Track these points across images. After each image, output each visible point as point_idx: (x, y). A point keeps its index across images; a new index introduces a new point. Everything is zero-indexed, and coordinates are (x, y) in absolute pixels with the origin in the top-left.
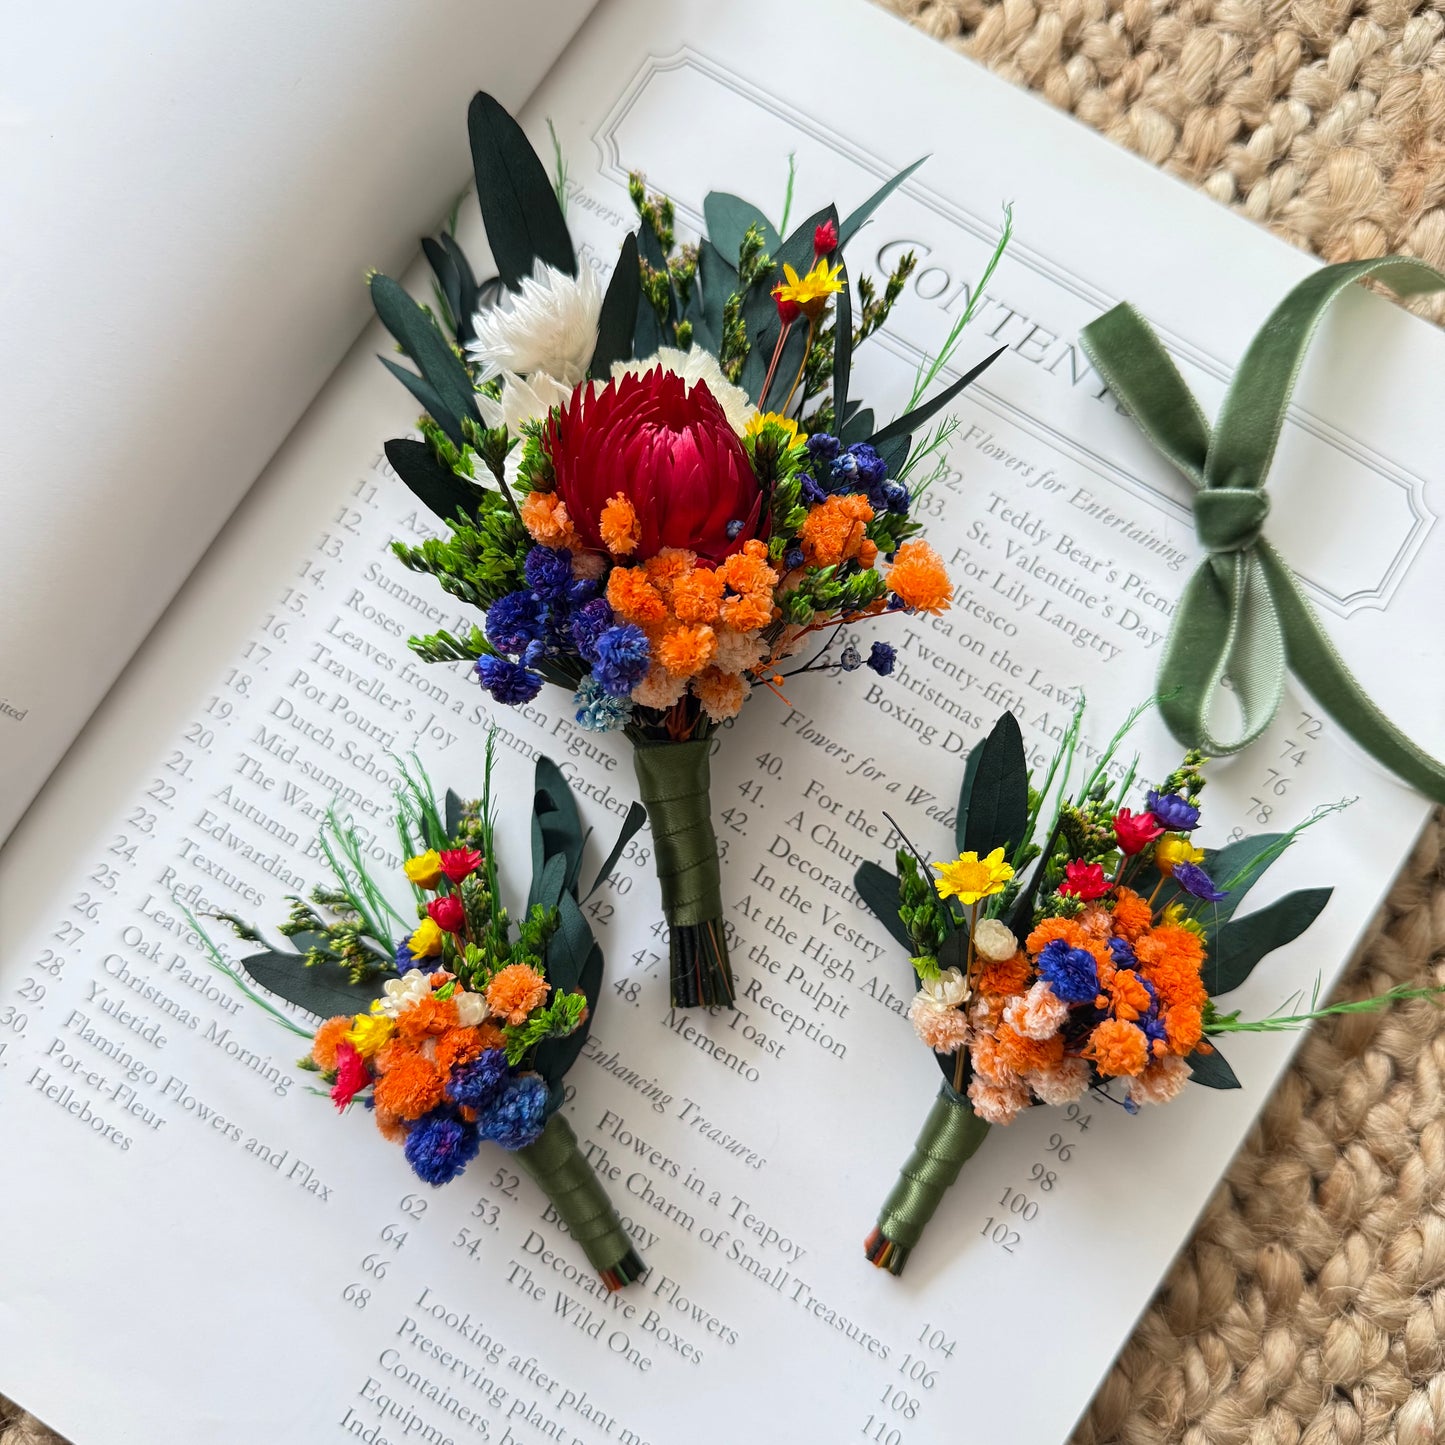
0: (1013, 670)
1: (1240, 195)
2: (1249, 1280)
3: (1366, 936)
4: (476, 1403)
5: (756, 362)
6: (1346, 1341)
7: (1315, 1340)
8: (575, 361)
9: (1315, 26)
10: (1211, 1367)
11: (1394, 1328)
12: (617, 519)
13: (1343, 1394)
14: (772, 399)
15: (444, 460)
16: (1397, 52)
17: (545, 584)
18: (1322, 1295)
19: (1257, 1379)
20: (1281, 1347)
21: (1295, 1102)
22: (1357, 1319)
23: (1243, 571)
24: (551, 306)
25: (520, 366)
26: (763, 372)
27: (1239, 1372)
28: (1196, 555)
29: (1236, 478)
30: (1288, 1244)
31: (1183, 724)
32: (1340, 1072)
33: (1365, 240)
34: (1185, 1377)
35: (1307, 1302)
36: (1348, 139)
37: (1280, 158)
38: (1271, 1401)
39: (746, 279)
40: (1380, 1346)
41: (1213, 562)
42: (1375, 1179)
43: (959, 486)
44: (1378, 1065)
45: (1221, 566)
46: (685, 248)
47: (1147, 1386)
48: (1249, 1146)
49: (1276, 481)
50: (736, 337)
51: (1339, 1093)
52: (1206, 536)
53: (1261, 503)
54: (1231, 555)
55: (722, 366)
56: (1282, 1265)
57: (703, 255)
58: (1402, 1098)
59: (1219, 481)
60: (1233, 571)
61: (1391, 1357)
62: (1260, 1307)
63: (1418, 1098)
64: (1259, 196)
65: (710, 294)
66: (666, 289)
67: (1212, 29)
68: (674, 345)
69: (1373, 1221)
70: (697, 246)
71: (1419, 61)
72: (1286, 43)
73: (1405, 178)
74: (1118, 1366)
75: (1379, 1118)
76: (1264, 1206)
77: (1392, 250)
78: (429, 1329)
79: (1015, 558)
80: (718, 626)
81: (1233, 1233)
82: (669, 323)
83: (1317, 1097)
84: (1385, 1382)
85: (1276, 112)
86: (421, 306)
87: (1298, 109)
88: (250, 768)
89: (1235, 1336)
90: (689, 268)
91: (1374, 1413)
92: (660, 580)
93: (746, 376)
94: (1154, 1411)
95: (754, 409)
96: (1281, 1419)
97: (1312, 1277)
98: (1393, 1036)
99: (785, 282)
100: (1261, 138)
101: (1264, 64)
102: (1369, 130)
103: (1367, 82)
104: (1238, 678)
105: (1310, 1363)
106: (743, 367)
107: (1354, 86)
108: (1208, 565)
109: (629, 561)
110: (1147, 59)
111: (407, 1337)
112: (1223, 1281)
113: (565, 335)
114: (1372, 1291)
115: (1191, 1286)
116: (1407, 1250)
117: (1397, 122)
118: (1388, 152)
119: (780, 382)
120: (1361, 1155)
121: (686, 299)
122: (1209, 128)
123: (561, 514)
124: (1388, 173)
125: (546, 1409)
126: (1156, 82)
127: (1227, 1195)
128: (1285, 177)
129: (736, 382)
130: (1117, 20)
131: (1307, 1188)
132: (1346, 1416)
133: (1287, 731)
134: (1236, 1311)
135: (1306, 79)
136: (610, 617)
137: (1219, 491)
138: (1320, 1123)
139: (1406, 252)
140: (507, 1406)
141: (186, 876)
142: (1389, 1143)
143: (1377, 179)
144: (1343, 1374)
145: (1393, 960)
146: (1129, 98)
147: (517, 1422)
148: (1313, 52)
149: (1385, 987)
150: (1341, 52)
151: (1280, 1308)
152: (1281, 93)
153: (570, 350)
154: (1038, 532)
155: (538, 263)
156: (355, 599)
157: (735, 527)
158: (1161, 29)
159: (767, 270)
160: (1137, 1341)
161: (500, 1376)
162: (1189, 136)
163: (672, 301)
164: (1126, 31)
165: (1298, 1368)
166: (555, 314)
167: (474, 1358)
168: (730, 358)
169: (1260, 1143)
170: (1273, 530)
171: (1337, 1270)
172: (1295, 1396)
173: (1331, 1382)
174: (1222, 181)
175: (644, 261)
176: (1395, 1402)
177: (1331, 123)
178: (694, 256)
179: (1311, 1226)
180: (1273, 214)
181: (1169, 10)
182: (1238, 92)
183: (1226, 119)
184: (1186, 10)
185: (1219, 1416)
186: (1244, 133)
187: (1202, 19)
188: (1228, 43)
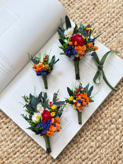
0: (84, 76)
1: (106, 45)
2: (94, 121)
3: (106, 98)
6: (101, 127)
7: (98, 126)
9: (113, 33)
10: (91, 127)
11: (104, 126)
13: (100, 130)
16: (119, 35)
18: (99, 123)
19: (94, 128)
20: (96, 126)
21: (99, 109)
23: (101, 71)
27: (93, 127)
31: (94, 81)
33: (114, 49)
34: (89, 127)
35: (98, 123)
36: (114, 41)
37: (109, 42)
40: (103, 127)
42: (104, 116)
44: (106, 108)
45: (99, 71)
48: (95, 111)
49: (104, 65)
51: (103, 109)
52: (98, 69)
56: (97, 120)
58: (107, 110)
61: (104, 128)
62: (95, 123)
63: (108, 110)
64: (107, 45)
67: (105, 32)
69: (104, 119)
71: (121, 36)
72: (111, 34)
73: (118, 45)
75: (105, 111)
76: (96, 116)
77: (116, 50)
79: (85, 69)
81: (94, 118)
83: (101, 109)
84: (103, 130)
85: (109, 39)
87: (111, 39)
89: (93, 125)
91: (102, 132)
94: (86, 129)
96: (95, 131)
97: (99, 122)
98: (107, 106)
100: (108, 41)
101: (109, 35)
102: (116, 41)
103: (117, 37)
104: (99, 79)
105: (98, 128)
107: (115, 37)
112: (92, 121)
114: (103, 124)
115: (90, 121)
116: (106, 121)
117: (118, 41)
118: (117, 43)
120: (104, 114)
122: (104, 39)
124: (117, 44)
128: (109, 44)
130: (99, 31)
131: (99, 115)
132: (100, 132)
133: (102, 83)
134: (93, 123)
135: (112, 37)
137: (100, 66)
138: (101, 111)
139: (117, 50)
142: (106, 113)
143: (116, 45)
144: (100, 129)
145: (108, 100)
148: (113, 35)
149: (107, 102)
150: (115, 35)
151: (96, 124)
152: (110, 37)
154: (87, 67)
162: (103, 40)
164: (99, 32)
165: (97, 128)
170: (103, 69)
171: (101, 122)
172: (96, 130)
173: (99, 129)
174: (105, 43)
176: (104, 131)
177: (113, 40)
179: (99, 118)
180: (108, 46)
181: (103, 30)
182: (107, 37)
183: (106, 39)
184: (104, 30)
185: (91, 130)
186: (107, 40)
187: (105, 31)
188: (107, 33)
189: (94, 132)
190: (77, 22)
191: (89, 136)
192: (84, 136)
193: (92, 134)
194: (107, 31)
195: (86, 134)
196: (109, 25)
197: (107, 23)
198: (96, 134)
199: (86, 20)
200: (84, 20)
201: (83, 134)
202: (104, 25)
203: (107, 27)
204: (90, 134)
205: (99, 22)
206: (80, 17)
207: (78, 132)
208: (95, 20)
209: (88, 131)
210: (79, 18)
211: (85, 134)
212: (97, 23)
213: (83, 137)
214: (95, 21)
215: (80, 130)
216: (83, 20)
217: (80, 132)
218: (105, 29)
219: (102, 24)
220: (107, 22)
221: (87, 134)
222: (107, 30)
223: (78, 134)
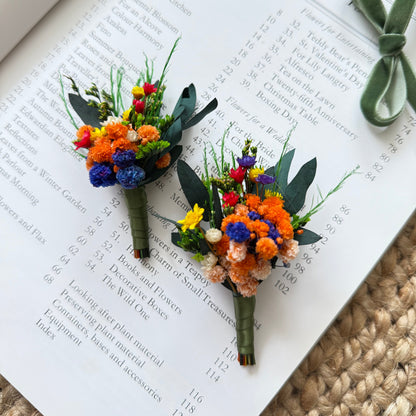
0: (310, 91)
2: (371, 319)
4: (85, 323)
6: (404, 347)
7: (392, 345)
10: (354, 350)
13: (401, 366)
18: (397, 329)
19: (370, 356)
20: (380, 346)
21: (393, 258)
22: (410, 340)
23: (394, 63)
27: (364, 353)
28: (376, 56)
29: (395, 30)
30: (386, 309)
32: (411, 249)
35: (391, 331)
38: (374, 365)
41: (384, 59)
45: (387, 60)
47: (329, 354)
48: (375, 270)
49: (408, 33)
51: (410, 257)
52: (382, 50)
53: (403, 39)
54: (391, 57)
56: (383, 316)
59: (388, 31)
60: (391, 63)
62: (374, 330)
74: (318, 344)
76: (379, 294)
78: (72, 294)
79: (315, 54)
81: (366, 302)
83: (401, 258)
89: (363, 339)
91: (412, 375)
94: (330, 363)
96: (377, 373)
97: (394, 322)
105: (389, 353)
108: (382, 60)
111: (64, 296)
112: (361, 319)
115: (349, 320)
125: (110, 329)
127: (366, 288)
131: (395, 289)
132: (401, 375)
133: (404, 122)
134: (365, 331)
137: (388, 34)
138: (402, 266)
140: (96, 325)
144: (402, 358)
147: (98, 332)
151: (382, 332)
160: (326, 336)
161: (95, 314)
165: (385, 355)
167: (86, 306)
169: (380, 271)
170: (405, 50)
171: (403, 321)
172: (383, 365)
173: (397, 361)
179: (395, 303)
185: (354, 368)
189: (371, 378)
191: (349, 396)
192: (323, 399)
193: (362, 387)
195: (328, 388)
198: (381, 386)
201: (313, 388)
204: (353, 386)
207: (291, 379)
209: (338, 375)
211: (323, 387)
213: (317, 406)
215: (300, 368)
217: (300, 381)
221: (337, 385)
223: (290, 388)
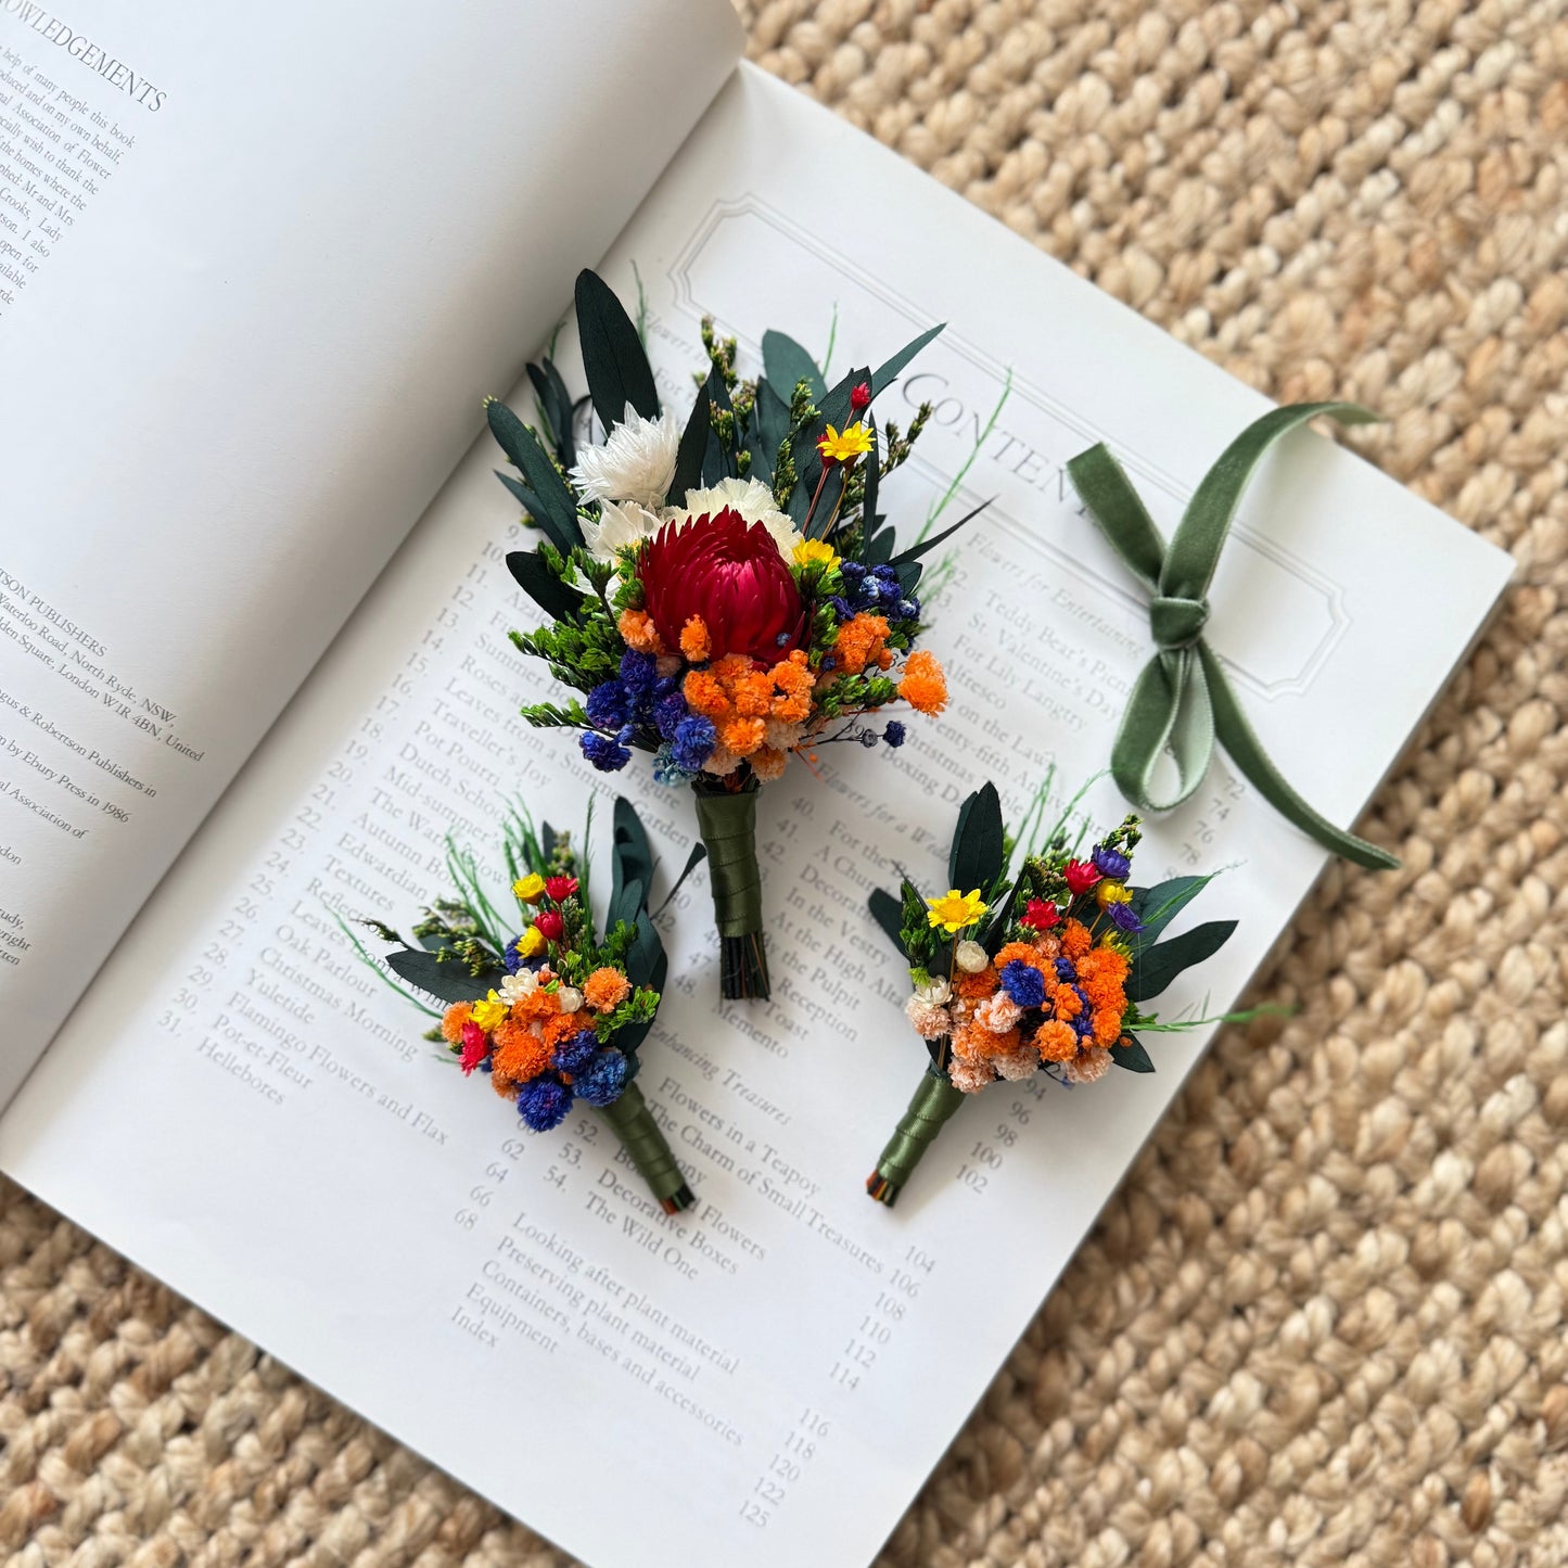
1: (1213, 330)
2: (1169, 1222)
3: (1273, 952)
4: (560, 1302)
5: (801, 493)
6: (1244, 1270)
7: (1218, 1270)
8: (657, 490)
9: (1285, 185)
10: (1137, 1289)
11: (1282, 1262)
12: (693, 635)
13: (1239, 1311)
14: (814, 524)
15: (553, 570)
16: (1355, 209)
17: (636, 681)
18: (1227, 1236)
19: (1172, 1298)
20: (1192, 1274)
21: (1210, 1082)
22: (1254, 1255)
23: (1185, 665)
24: (640, 451)
25: (614, 495)
26: (808, 501)
27: (1159, 1293)
28: (1148, 649)
29: (1184, 589)
30: (1201, 1194)
31: (1129, 785)
32: (1247, 1061)
33: (1315, 374)
34: (1116, 1297)
35: (1214, 1240)
36: (1308, 283)
37: (1250, 296)
38: (1182, 1316)
39: (797, 421)
40: (1270, 1276)
41: (1163, 657)
42: (1273, 1146)
43: (964, 583)
44: (1280, 1057)
45: (1167, 661)
46: (745, 384)
47: (1085, 1300)
48: (1171, 1114)
49: (1216, 592)
50: (786, 472)
51: (1247, 1076)
52: (1157, 636)
53: (1202, 613)
54: (1176, 652)
55: (775, 495)
56: (1195, 1211)
57: (761, 390)
58: (1299, 1083)
59: (1169, 593)
60: (1177, 665)
61: (1278, 1284)
62: (1177, 1242)
63: (1312, 1083)
64: (1230, 331)
65: (764, 424)
66: (730, 425)
67: (1197, 183)
68: (736, 476)
69: (1271, 1178)
70: (756, 383)
71: (1373, 215)
72: (1261, 197)
73: (1353, 322)
74: (1062, 1284)
75: (1279, 1098)
76: (1183, 1164)
77: (1337, 385)
78: (523, 1244)
79: (1006, 646)
80: (768, 718)
81: (1157, 1184)
82: (733, 452)
83: (1228, 1082)
84: (1272, 1304)
85: (1249, 257)
86: (527, 426)
87: (1266, 255)
88: (382, 799)
89: (1157, 1264)
90: (749, 404)
91: (1263, 1327)
92: (725, 679)
93: (794, 502)
94: (1090, 1321)
95: (799, 534)
96: (1190, 1331)
97: (1220, 1221)
98: (1294, 1034)
99: (826, 438)
100: (1235, 280)
101: (1242, 213)
102: (1326, 277)
103: (1330, 232)
104: (1178, 749)
105: (1215, 1288)
106: (791, 494)
107: (1316, 234)
108: (1158, 658)
109: (700, 666)
110: (1142, 205)
111: (506, 1251)
112: (1148, 1220)
113: (651, 473)
114: (1268, 1234)
115: (1122, 1226)
116: (1296, 1202)
117: (1350, 270)
118: (1340, 297)
119: (820, 511)
120: (1263, 1128)
121: (745, 429)
122: (1186, 270)
123: (649, 628)
124: (1339, 316)
125: (615, 1308)
126: (1148, 229)
127: (1153, 1155)
128: (1252, 315)
129: (784, 510)
130: (1119, 171)
131: (1218, 1153)
132: (1240, 1329)
133: (1215, 792)
134: (1158, 1246)
135: (1277, 229)
136: (686, 708)
137: (1169, 600)
138: (1232, 1100)
139: (1349, 389)
140: (583, 1305)
141: (330, 885)
142: (1285, 1118)
143: (1329, 322)
144: (1239, 1296)
145: (1296, 972)
146: (1125, 241)
147: (591, 1318)
148: (1283, 204)
149: (1288, 994)
150: (1308, 206)
151: (1193, 1244)
152: (1253, 239)
153: (655, 483)
154: (1026, 624)
155: (629, 407)
156: (468, 663)
157: (783, 639)
158: (1157, 180)
159: (813, 417)
160: (1077, 1265)
161: (579, 1282)
162: (1175, 277)
163: (735, 435)
164: (1127, 182)
165: (1203, 1291)
166: (644, 457)
167: (558, 1267)
168: (782, 488)
169: (1181, 1113)
171: (1240, 1215)
172: (1203, 1312)
173: (1231, 1301)
174: (1198, 318)
175: (714, 404)
176: (1279, 1319)
177: (1296, 268)
178: (753, 391)
179: (1220, 1179)
180: (1241, 348)
181: (1164, 162)
182: (1219, 238)
183: (1207, 262)
184: (1179, 163)
185: (1140, 1327)
186: (1220, 276)
187: (1192, 171)
188: (1213, 196)
189: (1176, 1343)
190: (851, 79)
191: (1132, 1385)
192: (1079, 1397)
193: (1159, 1363)
194: (1215, 166)
195: (1089, 1371)
196: (1231, 93)
197: (1208, 66)
198: (1201, 1355)
199: (957, 51)
200: (935, 57)
201: (1056, 1378)
202: (1173, 98)
203: (1205, 124)
204: (1140, 1362)
205: (1107, 59)
206: (881, 15)
207: (1010, 1365)
208: (1059, 45)
209: (1108, 1341)
210: (866, 33)
211: (1076, 1371)
212: (1089, 83)
213: (1066, 1412)
214: (1061, 58)
215: (1027, 1337)
216: (915, 53)
217: (1028, 1365)
218: (1191, 149)
219: (1147, 91)
220: (1199, 58)
221: (1107, 1366)
222: (1211, 148)
223: (1008, 1383)
